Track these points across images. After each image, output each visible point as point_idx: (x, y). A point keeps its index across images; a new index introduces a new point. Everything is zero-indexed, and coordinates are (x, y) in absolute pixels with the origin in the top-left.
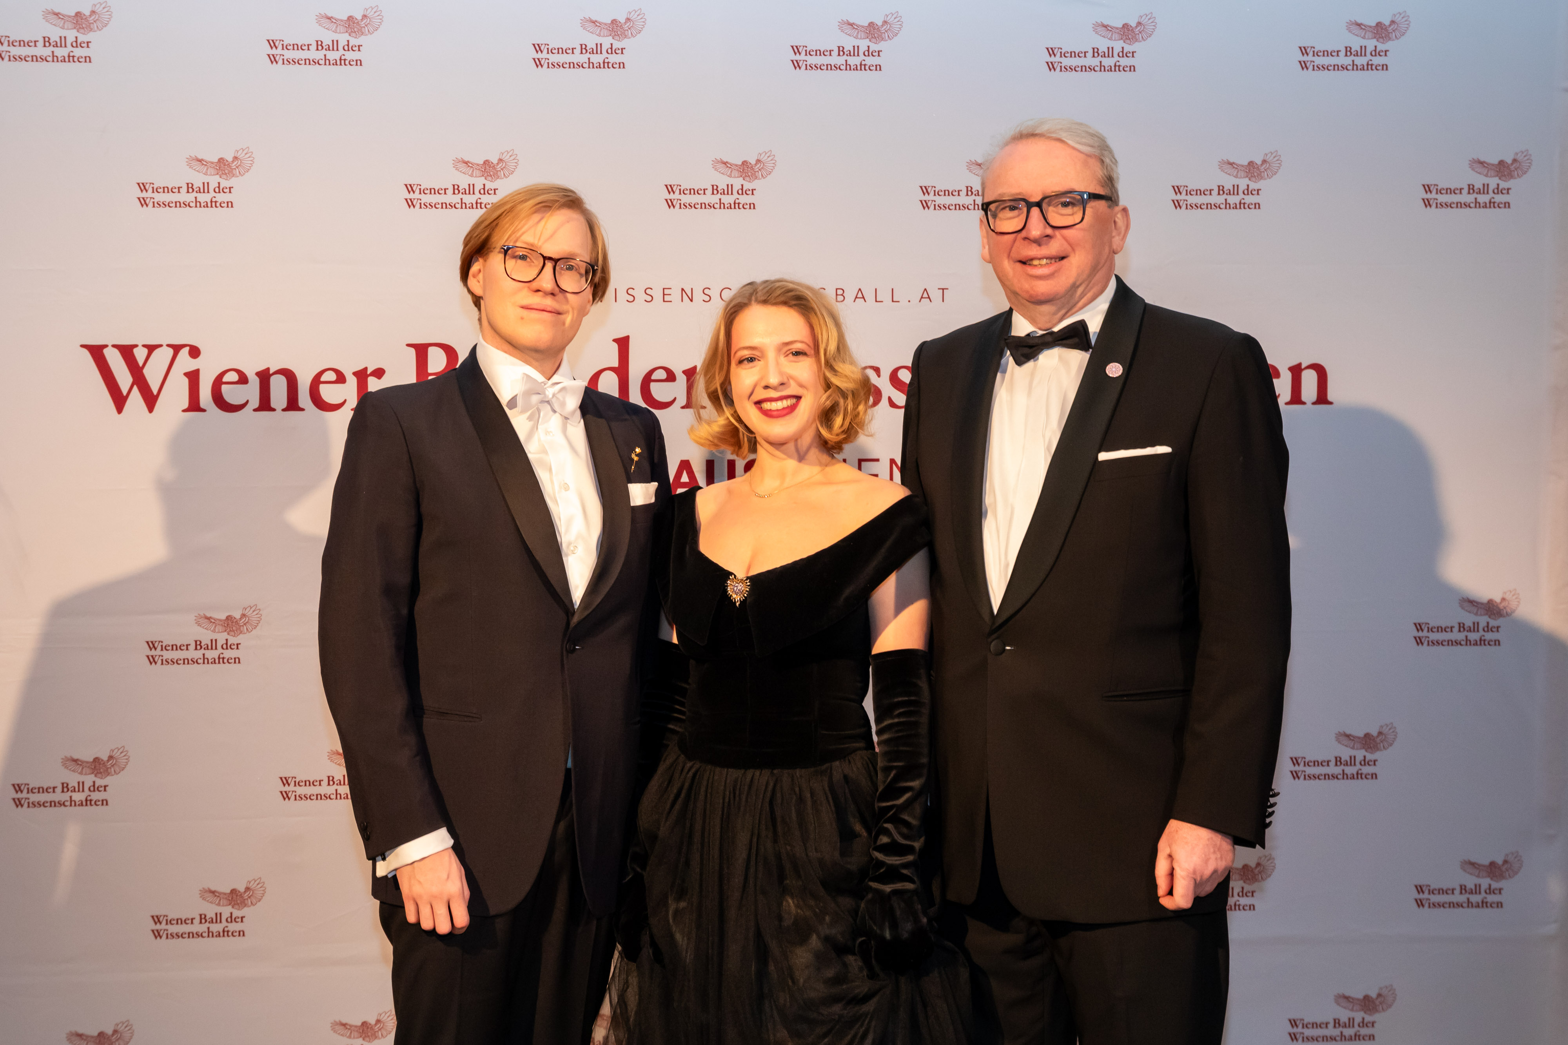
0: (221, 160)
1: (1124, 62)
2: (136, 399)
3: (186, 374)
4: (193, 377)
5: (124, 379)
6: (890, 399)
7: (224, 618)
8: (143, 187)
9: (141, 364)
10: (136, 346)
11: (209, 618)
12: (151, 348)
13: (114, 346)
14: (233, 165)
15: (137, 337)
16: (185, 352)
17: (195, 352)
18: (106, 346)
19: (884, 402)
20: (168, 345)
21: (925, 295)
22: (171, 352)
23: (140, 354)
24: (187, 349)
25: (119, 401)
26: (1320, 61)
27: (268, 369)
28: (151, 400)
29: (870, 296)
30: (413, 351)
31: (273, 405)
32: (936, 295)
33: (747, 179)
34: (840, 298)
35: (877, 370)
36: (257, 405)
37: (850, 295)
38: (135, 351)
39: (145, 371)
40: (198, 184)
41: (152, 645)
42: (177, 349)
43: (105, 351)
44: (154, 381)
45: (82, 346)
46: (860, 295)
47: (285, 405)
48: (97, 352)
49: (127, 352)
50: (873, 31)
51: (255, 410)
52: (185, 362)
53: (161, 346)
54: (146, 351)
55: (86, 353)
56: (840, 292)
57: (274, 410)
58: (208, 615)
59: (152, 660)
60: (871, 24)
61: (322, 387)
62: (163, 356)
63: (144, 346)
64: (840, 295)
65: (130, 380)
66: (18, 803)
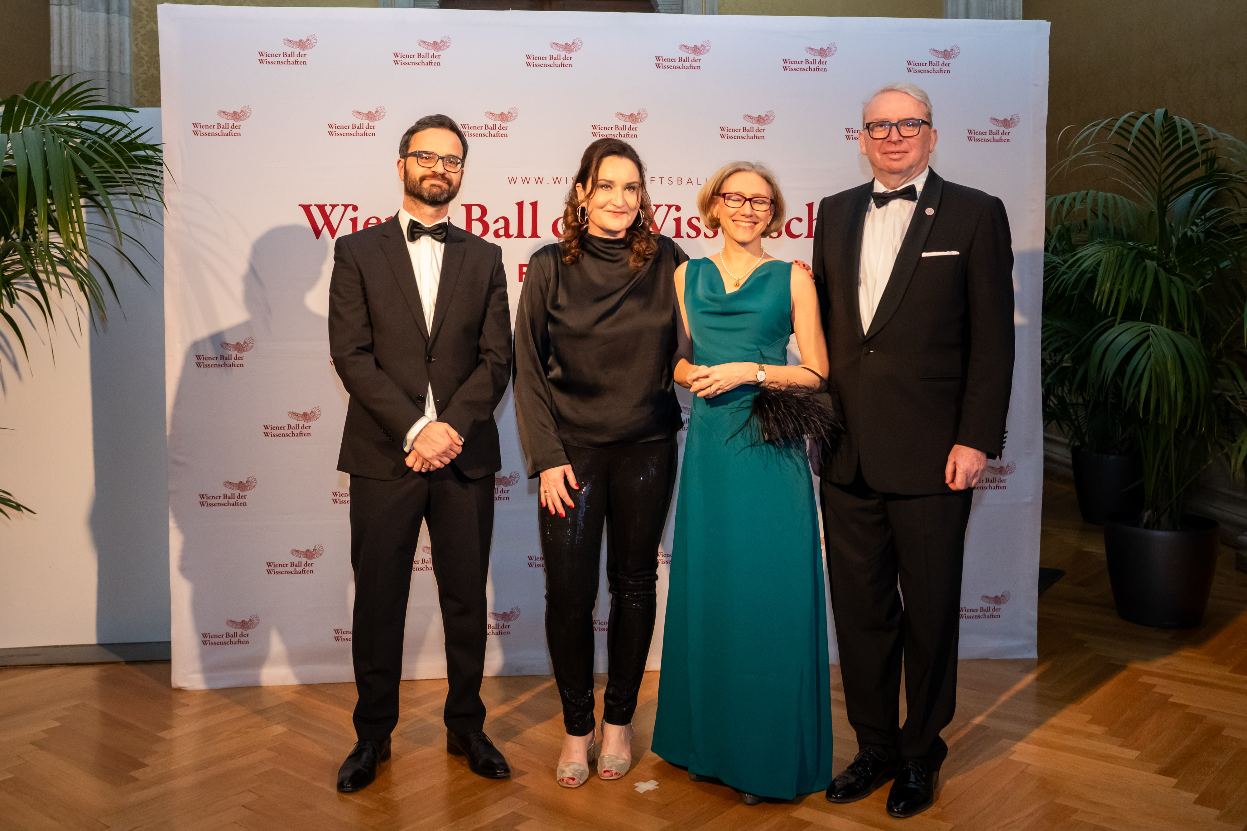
0: (369, 112)
1: (821, 66)
2: (326, 232)
3: (351, 219)
4: (354, 220)
5: (320, 222)
6: (705, 233)
8: (330, 126)
10: (326, 205)
12: (334, 206)
13: (315, 205)
14: (376, 115)
15: (327, 201)
16: (350, 209)
17: (355, 208)
18: (312, 205)
19: (702, 234)
20: (342, 205)
22: (343, 208)
23: (328, 209)
24: (351, 207)
25: (317, 233)
26: (917, 68)
28: (333, 234)
29: (695, 182)
30: (464, 208)
33: (633, 124)
34: (680, 183)
37: (685, 181)
38: (326, 207)
39: (330, 218)
40: (358, 124)
42: (346, 207)
43: (311, 208)
44: (334, 222)
45: (299, 205)
46: (690, 181)
48: (307, 208)
49: (321, 208)
50: (696, 50)
52: (350, 213)
53: (338, 205)
54: (331, 208)
55: (301, 208)
56: (680, 179)
59: (332, 365)
60: (695, 46)
62: (339, 210)
63: (330, 205)
64: (680, 181)
65: (323, 222)
66: (266, 434)
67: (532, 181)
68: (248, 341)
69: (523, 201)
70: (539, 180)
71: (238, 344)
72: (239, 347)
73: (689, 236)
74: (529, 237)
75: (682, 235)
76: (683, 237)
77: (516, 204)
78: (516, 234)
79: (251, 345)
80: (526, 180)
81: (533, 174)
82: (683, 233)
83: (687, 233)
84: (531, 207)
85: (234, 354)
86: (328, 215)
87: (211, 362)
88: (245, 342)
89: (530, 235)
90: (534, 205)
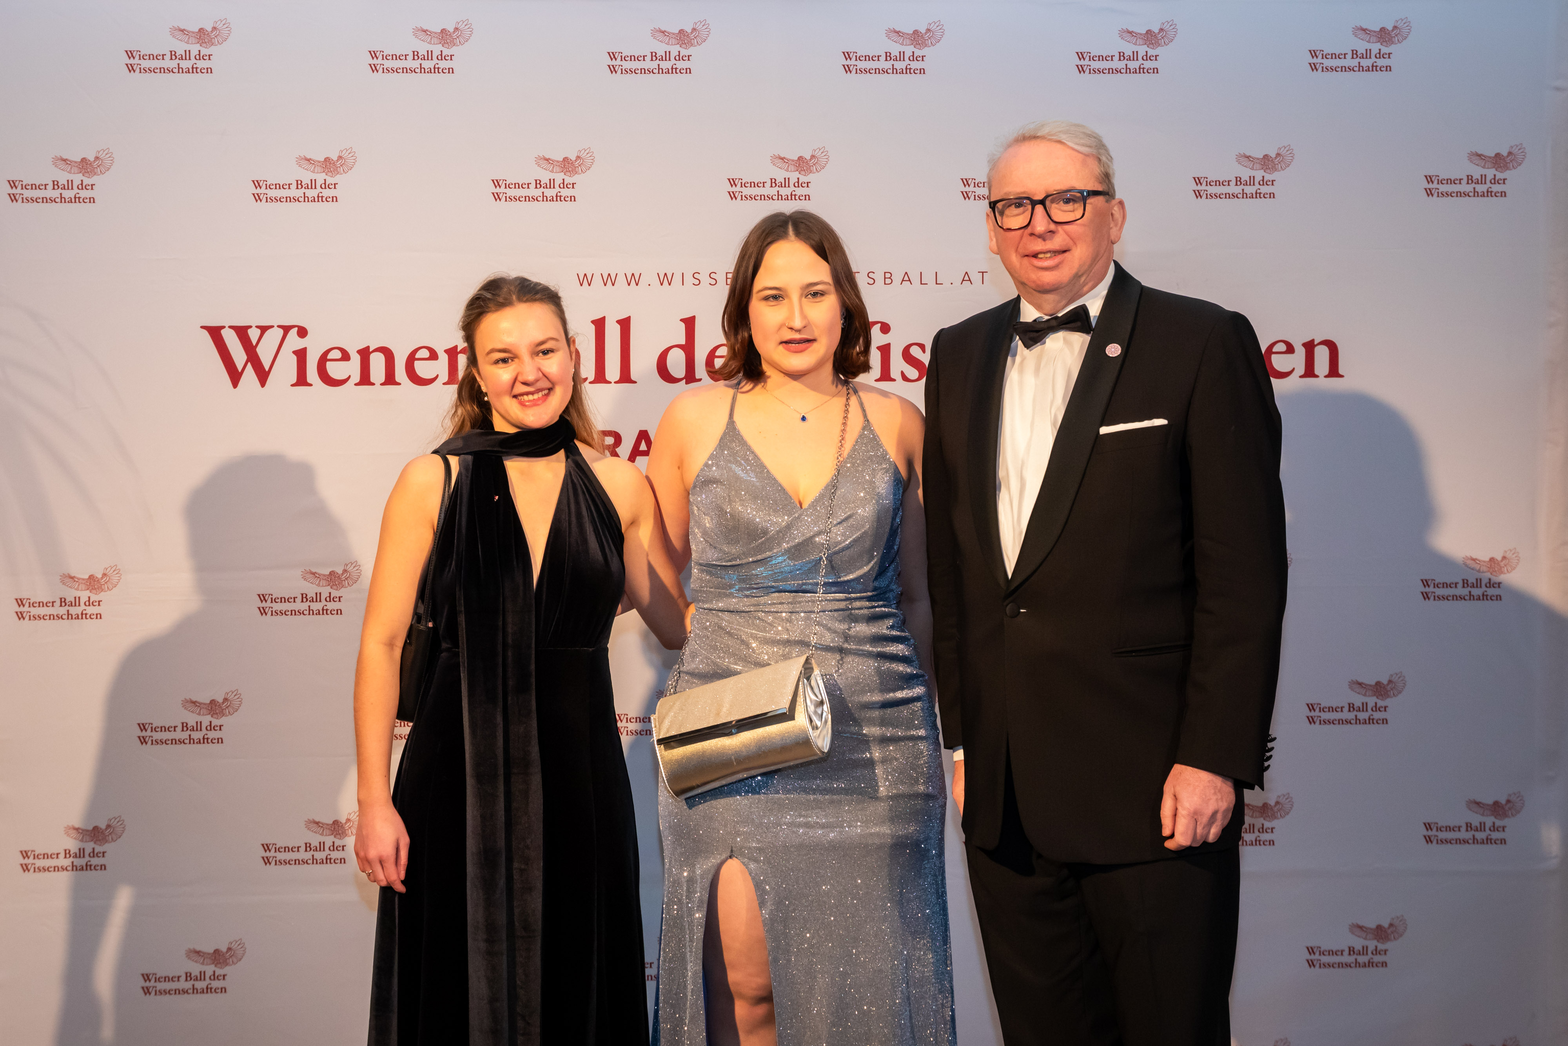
1: (1147, 64)
2: (249, 376)
3: (295, 352)
4: (301, 355)
5: (239, 356)
7: (327, 572)
8: (257, 184)
9: (254, 343)
11: (314, 574)
12: (264, 329)
13: (230, 327)
14: (338, 164)
15: (251, 319)
16: (294, 332)
17: (303, 332)
18: (224, 327)
20: (279, 326)
21: (967, 278)
22: (281, 332)
23: (254, 334)
24: (296, 329)
25: (235, 376)
26: (1328, 63)
27: (368, 347)
28: (263, 376)
29: (915, 279)
31: (372, 380)
32: (976, 277)
33: (803, 173)
34: (888, 281)
35: (922, 347)
36: (358, 380)
37: (897, 278)
38: (250, 331)
39: (258, 350)
40: (306, 181)
41: (262, 598)
42: (286, 329)
43: (223, 332)
45: (202, 327)
46: (906, 278)
47: (383, 380)
48: (215, 332)
49: (242, 332)
50: (917, 38)
51: (356, 385)
52: (294, 342)
53: (272, 327)
54: (259, 331)
55: (205, 333)
56: (888, 275)
57: (373, 384)
58: (314, 571)
59: (263, 611)
61: (416, 363)
63: (257, 327)
64: (888, 278)
65: (245, 357)
66: (143, 741)
67: (621, 281)
68: (109, 572)
69: (604, 318)
70: (633, 280)
71: (91, 577)
72: (93, 583)
73: (905, 378)
74: (615, 382)
75: (892, 376)
76: (894, 380)
77: (593, 322)
78: (592, 377)
79: (115, 579)
80: (609, 280)
81: (621, 267)
82: (895, 373)
83: (902, 373)
84: (618, 327)
85: (84, 595)
86: (254, 344)
87: (42, 611)
88: (104, 575)
89: (617, 378)
90: (625, 324)
